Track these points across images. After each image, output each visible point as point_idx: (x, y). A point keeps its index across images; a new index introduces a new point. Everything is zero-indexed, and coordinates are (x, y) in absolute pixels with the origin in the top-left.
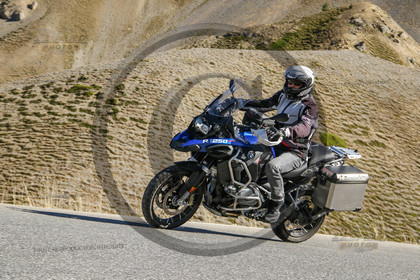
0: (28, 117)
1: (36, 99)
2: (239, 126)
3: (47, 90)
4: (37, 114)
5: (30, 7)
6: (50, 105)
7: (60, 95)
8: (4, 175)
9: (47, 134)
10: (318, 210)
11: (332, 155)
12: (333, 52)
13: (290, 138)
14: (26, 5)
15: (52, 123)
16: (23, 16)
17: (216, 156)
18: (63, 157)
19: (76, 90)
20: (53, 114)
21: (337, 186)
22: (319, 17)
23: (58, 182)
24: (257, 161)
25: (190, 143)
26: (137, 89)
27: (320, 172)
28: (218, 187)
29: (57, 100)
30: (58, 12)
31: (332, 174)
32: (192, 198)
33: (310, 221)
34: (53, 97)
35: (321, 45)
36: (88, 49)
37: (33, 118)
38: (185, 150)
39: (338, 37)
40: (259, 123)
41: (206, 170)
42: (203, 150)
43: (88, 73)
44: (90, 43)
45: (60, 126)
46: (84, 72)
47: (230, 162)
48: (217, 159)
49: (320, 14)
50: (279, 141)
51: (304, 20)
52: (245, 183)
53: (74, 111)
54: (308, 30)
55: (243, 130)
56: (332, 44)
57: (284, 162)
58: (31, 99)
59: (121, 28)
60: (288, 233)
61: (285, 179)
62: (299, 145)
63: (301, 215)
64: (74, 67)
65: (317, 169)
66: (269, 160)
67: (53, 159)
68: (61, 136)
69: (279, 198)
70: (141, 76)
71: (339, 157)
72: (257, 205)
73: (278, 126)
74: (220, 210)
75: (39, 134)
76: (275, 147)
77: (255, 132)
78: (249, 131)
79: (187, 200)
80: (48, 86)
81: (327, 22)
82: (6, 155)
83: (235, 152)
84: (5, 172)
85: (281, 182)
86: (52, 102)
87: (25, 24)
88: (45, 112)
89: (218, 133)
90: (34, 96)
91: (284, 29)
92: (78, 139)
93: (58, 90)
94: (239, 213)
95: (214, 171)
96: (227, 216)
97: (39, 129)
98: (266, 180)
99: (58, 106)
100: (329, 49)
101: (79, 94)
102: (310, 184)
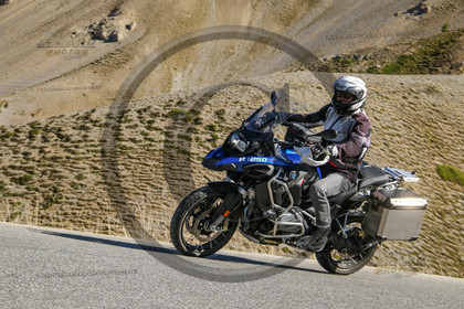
0: (123, 143)
1: (132, 124)
2: (280, 143)
3: (144, 115)
4: (133, 140)
5: (128, 27)
6: (146, 131)
7: (158, 120)
8: (99, 204)
9: (143, 161)
10: (369, 238)
11: (386, 177)
12: (454, 77)
13: (338, 157)
14: (124, 26)
15: (148, 150)
16: (120, 37)
17: (254, 176)
18: (159, 186)
19: (174, 115)
20: (150, 140)
21: (391, 212)
22: (438, 39)
23: (154, 212)
24: (300, 183)
25: (225, 162)
26: (238, 115)
27: (371, 197)
28: (257, 211)
29: (154, 125)
30: (157, 33)
31: (385, 199)
32: (226, 223)
33: (359, 251)
34: (150, 122)
35: (440, 69)
36: (187, 72)
37: (129, 144)
38: (220, 169)
39: (459, 61)
40: (304, 140)
41: (242, 192)
42: (240, 170)
43: (186, 98)
44: (190, 66)
45: (157, 153)
46: (182, 96)
47: (269, 183)
48: (254, 180)
49: (440, 35)
50: (326, 161)
51: (421, 42)
52: (286, 207)
53: (171, 137)
54: (425, 53)
55: (284, 147)
56: (452, 68)
57: (331, 184)
58: (127, 124)
59: (223, 49)
60: (335, 264)
61: (332, 204)
62: (348, 165)
63: (349, 244)
64: (173, 91)
65: (369, 192)
66: (314, 181)
67: (149, 188)
68: (157, 163)
69: (325, 224)
70: (242, 100)
71: (394, 180)
72: (299, 232)
73: (325, 143)
74: (257, 237)
75: (134, 161)
76: (320, 167)
77: (298, 150)
78: (292, 149)
79: (221, 225)
80: (145, 110)
81: (447, 43)
82: (101, 183)
83: (275, 172)
84: (99, 200)
85: (327, 207)
86: (149, 128)
87: (123, 45)
88: (141, 137)
89: (256, 150)
90: (130, 120)
91: (398, 51)
92: (175, 167)
93: (156, 115)
94: (280, 241)
95: (252, 194)
96: (266, 243)
97: (135, 156)
98: (310, 204)
99: (154, 132)
100: (449, 73)
101: (176, 120)
102: (360, 209)
